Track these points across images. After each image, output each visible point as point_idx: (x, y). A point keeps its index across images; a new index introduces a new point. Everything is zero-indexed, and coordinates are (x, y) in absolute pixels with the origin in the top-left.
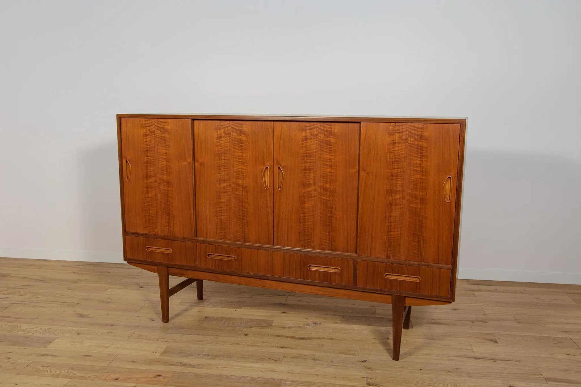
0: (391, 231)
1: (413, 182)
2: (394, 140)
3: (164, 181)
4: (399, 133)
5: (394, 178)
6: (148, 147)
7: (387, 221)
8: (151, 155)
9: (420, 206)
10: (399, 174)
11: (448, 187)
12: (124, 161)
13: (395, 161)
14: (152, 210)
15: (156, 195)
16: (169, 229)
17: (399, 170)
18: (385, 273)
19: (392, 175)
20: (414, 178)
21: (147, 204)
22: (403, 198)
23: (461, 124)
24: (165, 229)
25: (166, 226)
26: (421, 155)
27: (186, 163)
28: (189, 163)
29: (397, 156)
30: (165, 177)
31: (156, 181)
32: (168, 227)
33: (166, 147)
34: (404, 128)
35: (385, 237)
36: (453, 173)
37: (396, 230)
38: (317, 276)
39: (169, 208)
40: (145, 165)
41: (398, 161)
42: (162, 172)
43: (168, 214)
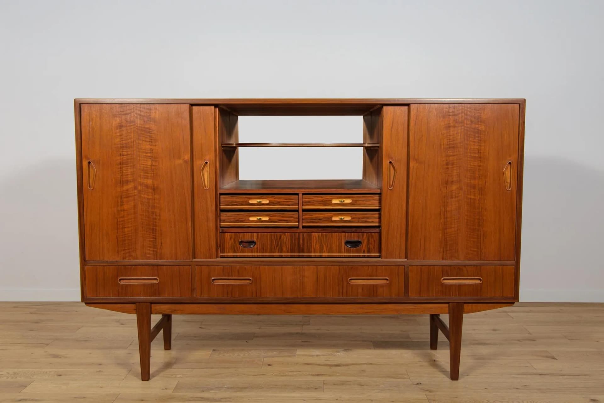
0: (447, 229)
1: (471, 170)
2: (448, 124)
3: (147, 187)
4: (454, 115)
5: (449, 166)
6: (124, 142)
7: (442, 217)
8: (129, 153)
9: (479, 197)
10: (455, 161)
11: (508, 173)
12: (85, 163)
13: (449, 148)
14: (128, 227)
15: (135, 207)
16: (153, 251)
17: (455, 158)
18: (442, 277)
19: (447, 164)
20: (472, 165)
21: (121, 219)
22: (460, 189)
23: (521, 104)
24: (148, 252)
25: (150, 247)
26: (478, 140)
27: (181, 161)
28: (185, 162)
29: (452, 141)
30: (149, 182)
31: (135, 188)
32: (152, 249)
33: (151, 142)
34: (460, 110)
35: (441, 235)
36: (514, 158)
37: (453, 226)
38: (360, 290)
39: (155, 222)
40: (119, 166)
41: (453, 147)
42: (144, 176)
43: (154, 230)
